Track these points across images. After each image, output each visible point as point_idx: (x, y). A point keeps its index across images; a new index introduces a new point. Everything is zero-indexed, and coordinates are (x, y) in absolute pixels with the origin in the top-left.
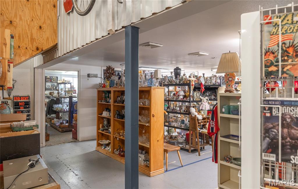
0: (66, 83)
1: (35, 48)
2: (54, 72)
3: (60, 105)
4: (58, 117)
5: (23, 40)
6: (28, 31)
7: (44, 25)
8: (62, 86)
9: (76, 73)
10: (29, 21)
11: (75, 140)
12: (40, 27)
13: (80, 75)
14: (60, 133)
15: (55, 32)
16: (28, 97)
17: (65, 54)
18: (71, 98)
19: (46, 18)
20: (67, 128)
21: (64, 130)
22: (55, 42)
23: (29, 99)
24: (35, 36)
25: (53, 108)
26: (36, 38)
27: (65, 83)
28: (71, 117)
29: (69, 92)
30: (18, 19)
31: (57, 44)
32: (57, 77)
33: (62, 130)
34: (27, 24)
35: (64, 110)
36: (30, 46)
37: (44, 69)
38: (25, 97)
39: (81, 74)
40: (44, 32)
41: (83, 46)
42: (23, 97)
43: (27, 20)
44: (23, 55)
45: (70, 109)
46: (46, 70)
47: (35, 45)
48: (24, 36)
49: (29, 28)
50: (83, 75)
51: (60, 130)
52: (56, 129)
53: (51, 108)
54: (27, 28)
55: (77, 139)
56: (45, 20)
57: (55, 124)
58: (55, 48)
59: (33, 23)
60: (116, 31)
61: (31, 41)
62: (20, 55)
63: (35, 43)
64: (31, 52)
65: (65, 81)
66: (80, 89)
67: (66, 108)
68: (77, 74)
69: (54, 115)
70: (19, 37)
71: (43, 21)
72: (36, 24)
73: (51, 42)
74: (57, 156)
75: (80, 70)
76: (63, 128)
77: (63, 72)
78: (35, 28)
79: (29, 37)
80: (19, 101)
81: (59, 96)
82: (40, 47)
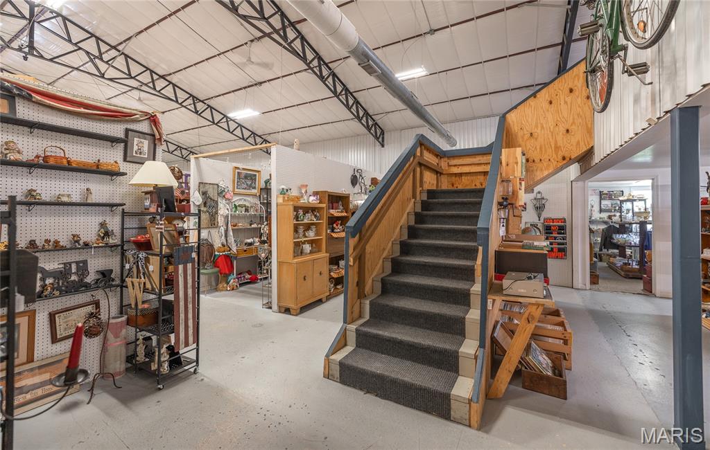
0: (635, 200)
1: (560, 158)
2: (616, 184)
3: (625, 236)
4: (623, 254)
5: (546, 151)
6: (551, 140)
7: (573, 127)
8: (627, 206)
9: (649, 183)
10: (552, 127)
11: (648, 293)
12: (568, 131)
13: (657, 186)
14: (621, 278)
15: (590, 131)
16: (564, 220)
17: (602, 159)
18: (643, 225)
19: (576, 117)
20: (635, 272)
21: (630, 275)
22: (589, 145)
23: (565, 222)
24: (560, 143)
25: (613, 239)
26: (561, 145)
27: (632, 201)
28: (642, 255)
29: (640, 215)
30: (539, 129)
31: (592, 147)
32: (622, 191)
33: (626, 275)
34: (550, 131)
35: (631, 243)
36: (554, 156)
37: (587, 181)
38: (560, 219)
39: (659, 184)
40: (573, 135)
41: (621, 146)
42: (556, 219)
43: (550, 128)
44: (545, 169)
45: (642, 241)
46: (590, 183)
47: (560, 154)
48: (547, 146)
49: (552, 136)
50: (661, 186)
51: (623, 273)
52: (616, 271)
53: (608, 239)
54: (550, 136)
55: (651, 292)
56: (574, 119)
57: (615, 264)
58: (590, 152)
59: (557, 129)
60: (658, 118)
61: (555, 151)
62: (542, 170)
63: (560, 152)
64: (555, 163)
65: (633, 196)
66: (658, 207)
67: (635, 239)
68: (650, 185)
69: (616, 251)
70: (541, 148)
71: (571, 121)
72: (562, 129)
73: (584, 146)
74: (604, 306)
75: (657, 177)
76: (628, 271)
77: (634, 183)
78: (561, 134)
79: (553, 146)
80: (551, 224)
81: (621, 220)
82: (567, 155)
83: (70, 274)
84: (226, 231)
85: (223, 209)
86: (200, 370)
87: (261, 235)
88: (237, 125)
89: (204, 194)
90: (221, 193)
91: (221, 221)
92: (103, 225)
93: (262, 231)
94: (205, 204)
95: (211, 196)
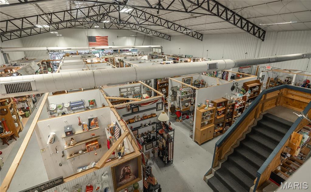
83: (148, 138)
84: (179, 101)
85: (179, 95)
86: (173, 163)
87: (191, 102)
88: (185, 28)
89: (173, 91)
90: (178, 89)
91: (178, 98)
92: (153, 127)
93: (192, 101)
94: (173, 94)
95: (175, 91)
